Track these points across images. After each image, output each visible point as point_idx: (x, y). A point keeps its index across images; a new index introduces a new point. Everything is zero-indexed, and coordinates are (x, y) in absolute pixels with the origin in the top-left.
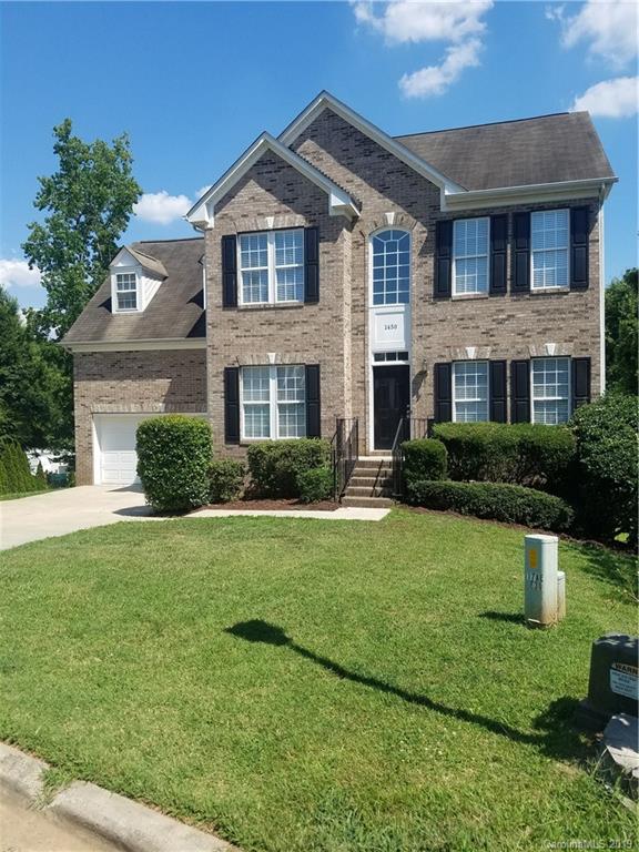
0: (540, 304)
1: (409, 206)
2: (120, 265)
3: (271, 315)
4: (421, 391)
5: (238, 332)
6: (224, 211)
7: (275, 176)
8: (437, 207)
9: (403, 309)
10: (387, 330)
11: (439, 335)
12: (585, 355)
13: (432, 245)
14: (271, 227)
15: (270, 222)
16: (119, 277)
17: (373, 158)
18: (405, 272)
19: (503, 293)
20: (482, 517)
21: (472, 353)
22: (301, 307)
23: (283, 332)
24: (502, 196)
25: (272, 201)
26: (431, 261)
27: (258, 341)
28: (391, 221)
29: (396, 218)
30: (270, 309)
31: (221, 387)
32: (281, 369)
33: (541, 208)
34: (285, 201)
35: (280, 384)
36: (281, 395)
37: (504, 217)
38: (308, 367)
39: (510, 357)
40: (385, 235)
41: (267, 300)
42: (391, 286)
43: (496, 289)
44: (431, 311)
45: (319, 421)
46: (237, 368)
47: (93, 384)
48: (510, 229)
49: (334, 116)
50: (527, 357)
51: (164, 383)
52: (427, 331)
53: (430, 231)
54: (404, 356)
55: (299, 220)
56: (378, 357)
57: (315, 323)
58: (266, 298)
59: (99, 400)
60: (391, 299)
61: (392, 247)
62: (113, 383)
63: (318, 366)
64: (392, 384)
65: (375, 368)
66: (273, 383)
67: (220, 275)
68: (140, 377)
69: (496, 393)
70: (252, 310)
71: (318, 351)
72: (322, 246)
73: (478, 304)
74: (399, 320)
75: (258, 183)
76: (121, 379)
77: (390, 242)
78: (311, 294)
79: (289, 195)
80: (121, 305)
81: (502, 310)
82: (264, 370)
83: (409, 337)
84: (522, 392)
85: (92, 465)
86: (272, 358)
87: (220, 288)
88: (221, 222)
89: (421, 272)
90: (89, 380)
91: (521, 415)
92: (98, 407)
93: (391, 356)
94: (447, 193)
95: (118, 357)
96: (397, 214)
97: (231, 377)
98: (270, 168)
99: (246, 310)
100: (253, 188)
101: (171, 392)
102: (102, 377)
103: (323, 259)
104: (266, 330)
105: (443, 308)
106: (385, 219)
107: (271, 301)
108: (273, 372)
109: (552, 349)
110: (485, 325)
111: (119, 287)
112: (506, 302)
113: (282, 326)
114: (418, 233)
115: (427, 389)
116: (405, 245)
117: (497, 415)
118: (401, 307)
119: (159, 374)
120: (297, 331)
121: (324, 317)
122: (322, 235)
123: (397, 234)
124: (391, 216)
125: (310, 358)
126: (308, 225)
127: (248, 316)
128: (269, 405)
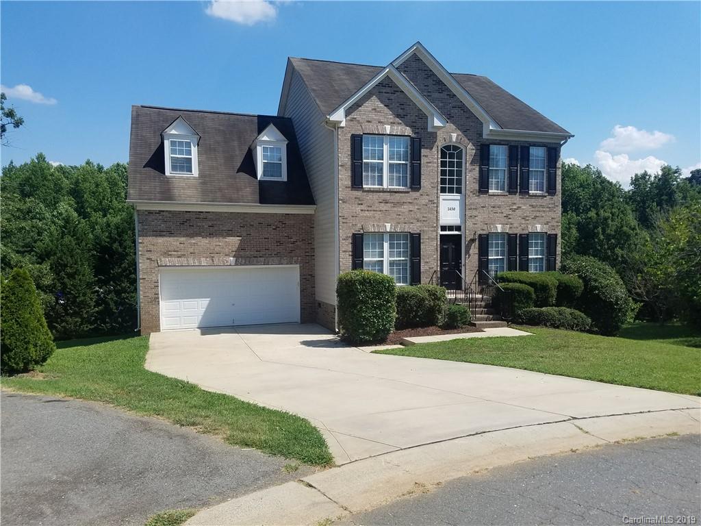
0: (533, 201)
1: (465, 131)
2: (173, 132)
3: (387, 196)
4: (471, 252)
5: (362, 207)
6: (354, 115)
7: (393, 97)
8: (481, 135)
9: (459, 198)
10: (449, 210)
11: (481, 216)
12: (553, 232)
13: (478, 158)
14: (388, 132)
15: (388, 129)
16: (173, 143)
17: (444, 95)
18: (459, 173)
19: (515, 193)
20: (555, 327)
21: (499, 228)
22: (408, 192)
23: (395, 209)
24: (519, 135)
25: (391, 117)
26: (477, 169)
27: (378, 215)
28: (454, 140)
29: (457, 138)
30: (385, 192)
31: (350, 248)
32: (393, 236)
33: (535, 145)
34: (398, 116)
35: (391, 246)
36: (391, 254)
37: (516, 147)
38: (412, 235)
39: (518, 231)
40: (448, 148)
41: (382, 185)
42: (451, 181)
43: (512, 190)
44: (477, 201)
45: (420, 273)
46: (362, 235)
47: (160, 240)
48: (519, 154)
49: (419, 60)
50: (527, 232)
51: (234, 241)
52: (475, 213)
53: (477, 150)
54: (458, 228)
55: (408, 131)
56: (443, 228)
57: (417, 204)
58: (381, 183)
59: (167, 254)
60: (451, 191)
61: (451, 156)
62: (183, 239)
63: (420, 234)
64: (451, 247)
65: (441, 235)
66: (386, 245)
67: (349, 163)
68: (211, 235)
69: (511, 252)
70: (373, 192)
71: (419, 224)
72: (424, 152)
73: (502, 199)
74: (456, 205)
75: (379, 99)
76: (192, 236)
77: (450, 152)
78: (415, 183)
79: (400, 112)
80: (174, 168)
81: (515, 204)
82: (380, 236)
83: (464, 216)
84: (525, 252)
85: (159, 314)
86: (388, 227)
87: (349, 174)
88: (351, 123)
89: (471, 175)
90: (156, 236)
91: (525, 266)
92: (166, 261)
93: (451, 228)
94: (491, 128)
95: (187, 216)
96: (458, 135)
97: (358, 243)
98: (388, 90)
99: (370, 191)
100: (375, 102)
101: (241, 248)
102: (171, 234)
103: (424, 160)
104: (384, 207)
105: (483, 199)
106: (451, 137)
107: (385, 186)
108: (386, 237)
109: (539, 228)
110: (507, 211)
111: (173, 151)
112: (517, 198)
113: (396, 204)
114: (470, 150)
115: (474, 250)
116: (460, 156)
117: (511, 267)
118: (457, 196)
119: (230, 233)
120: (405, 208)
121: (424, 200)
122: (423, 143)
123: (455, 148)
124: (454, 136)
125: (414, 228)
126: (413, 136)
127: (370, 195)
128: (382, 261)
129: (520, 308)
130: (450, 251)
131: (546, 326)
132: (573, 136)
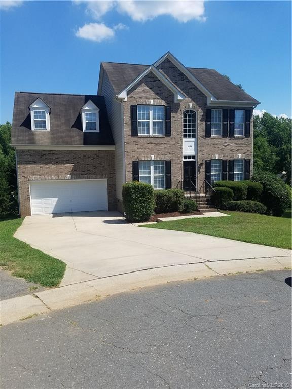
0: (236, 141)
1: (197, 102)
2: (36, 106)
3: (152, 140)
4: (201, 170)
5: (138, 147)
6: (131, 95)
7: (154, 83)
8: (206, 104)
9: (194, 140)
10: (188, 147)
11: (207, 150)
12: (248, 158)
13: (205, 117)
14: (152, 104)
15: (152, 102)
16: (35, 113)
17: (184, 82)
18: (194, 126)
19: (226, 137)
21: (217, 157)
22: (164, 138)
23: (157, 147)
24: (228, 103)
25: (153, 95)
26: (204, 123)
27: (146, 151)
28: (191, 107)
29: (192, 106)
30: (151, 138)
31: (131, 169)
32: (155, 162)
33: (238, 109)
34: (157, 94)
35: (155, 168)
36: (155, 173)
37: (227, 110)
38: (166, 161)
39: (228, 158)
40: (187, 112)
41: (149, 134)
42: (189, 131)
43: (224, 135)
44: (204, 141)
45: (171, 183)
46: (138, 162)
47: (29, 166)
48: (228, 114)
49: (170, 62)
50: (233, 159)
51: (70, 166)
52: (203, 148)
53: (204, 112)
54: (194, 157)
55: (163, 103)
56: (185, 157)
57: (169, 144)
59: (33, 174)
60: (189, 136)
61: (189, 116)
62: (42, 165)
63: (170, 161)
64: (189, 168)
65: (184, 161)
66: (152, 167)
67: (130, 122)
68: (57, 163)
69: (224, 170)
70: (144, 138)
71: (170, 155)
72: (172, 114)
73: (219, 140)
74: (192, 144)
75: (146, 85)
76: (46, 163)
78: (168, 133)
79: (159, 92)
80: (36, 126)
81: (226, 143)
82: (148, 163)
83: (197, 150)
84: (232, 169)
85: (30, 206)
86: (153, 157)
87: (130, 128)
88: (131, 99)
89: (200, 127)
90: (27, 164)
91: (231, 178)
92: (33, 177)
93: (189, 157)
94: (212, 100)
95: (43, 152)
96: (193, 104)
97: (136, 166)
98: (151, 79)
99: (142, 137)
100: (144, 87)
101: (74, 170)
102: (35, 162)
103: (172, 119)
104: (150, 146)
105: (208, 141)
106: (189, 106)
107: (151, 134)
108: (152, 163)
109: (240, 156)
110: (221, 147)
111: (36, 117)
112: (227, 140)
113: (156, 144)
114: (200, 113)
115: (203, 169)
116: (194, 116)
117: (224, 178)
118: (193, 139)
119: (68, 162)
120: (162, 147)
121: (173, 142)
122: (172, 110)
123: (192, 112)
124: (191, 105)
125: (167, 158)
126: (166, 105)
127: (142, 140)
128: (150, 176)
129: (225, 201)
130: (189, 170)
131: (240, 211)
132: (260, 103)
